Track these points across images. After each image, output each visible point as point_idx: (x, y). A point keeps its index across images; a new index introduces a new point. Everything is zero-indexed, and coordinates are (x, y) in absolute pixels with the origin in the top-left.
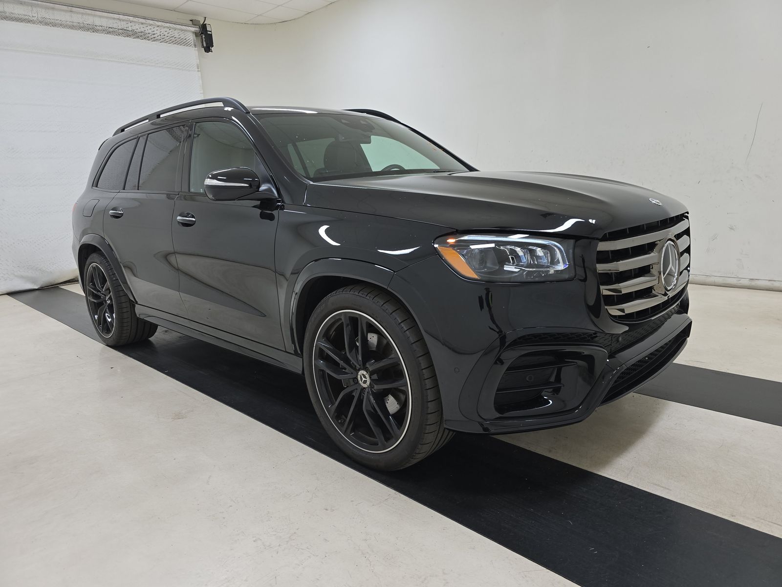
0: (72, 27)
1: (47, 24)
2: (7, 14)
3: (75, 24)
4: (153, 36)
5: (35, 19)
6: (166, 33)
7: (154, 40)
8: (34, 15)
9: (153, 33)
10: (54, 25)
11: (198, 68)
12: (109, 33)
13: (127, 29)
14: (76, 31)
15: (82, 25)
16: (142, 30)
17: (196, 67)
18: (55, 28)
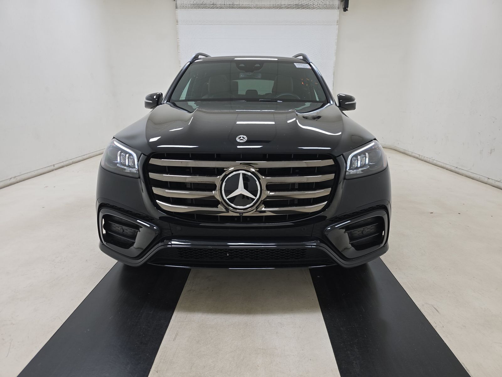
0: (270, 8)
1: (258, 8)
2: (241, 6)
3: (271, 6)
4: (313, 6)
5: (252, 6)
6: (321, 3)
7: (314, 8)
8: (252, 4)
9: (313, 4)
10: (261, 8)
11: (337, 23)
12: (288, 8)
13: (299, 4)
14: (271, 10)
15: (274, 6)
16: (307, 3)
17: (336, 22)
18: (261, 10)
